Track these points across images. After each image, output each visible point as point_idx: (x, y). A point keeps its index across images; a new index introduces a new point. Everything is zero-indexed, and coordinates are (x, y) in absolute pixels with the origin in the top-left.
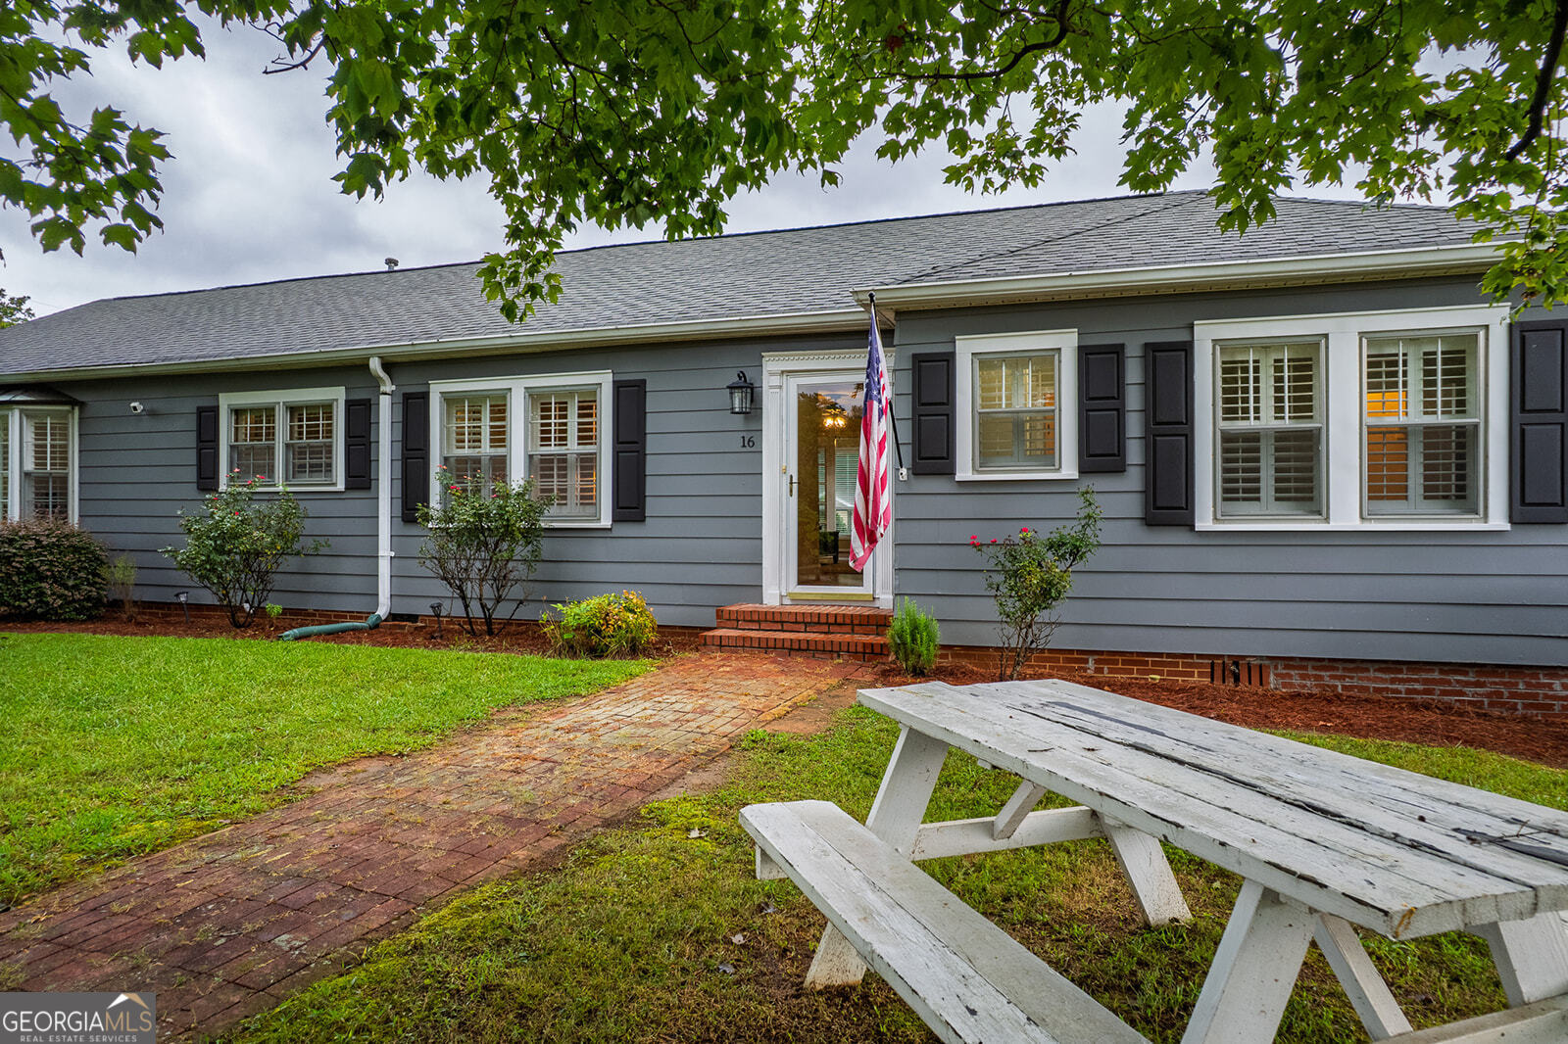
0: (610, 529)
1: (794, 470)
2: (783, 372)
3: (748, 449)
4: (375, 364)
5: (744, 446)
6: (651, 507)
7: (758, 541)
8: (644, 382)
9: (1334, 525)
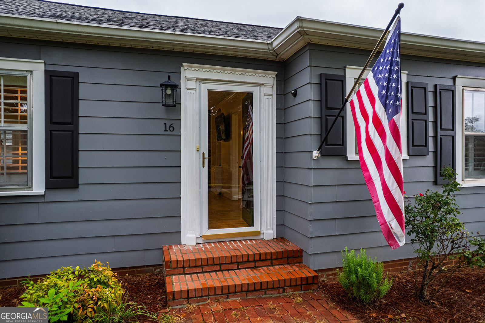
0: (43, 196)
1: (205, 149)
2: (197, 79)
3: (169, 133)
5: (166, 130)
6: (83, 176)
7: (179, 200)
8: (77, 74)
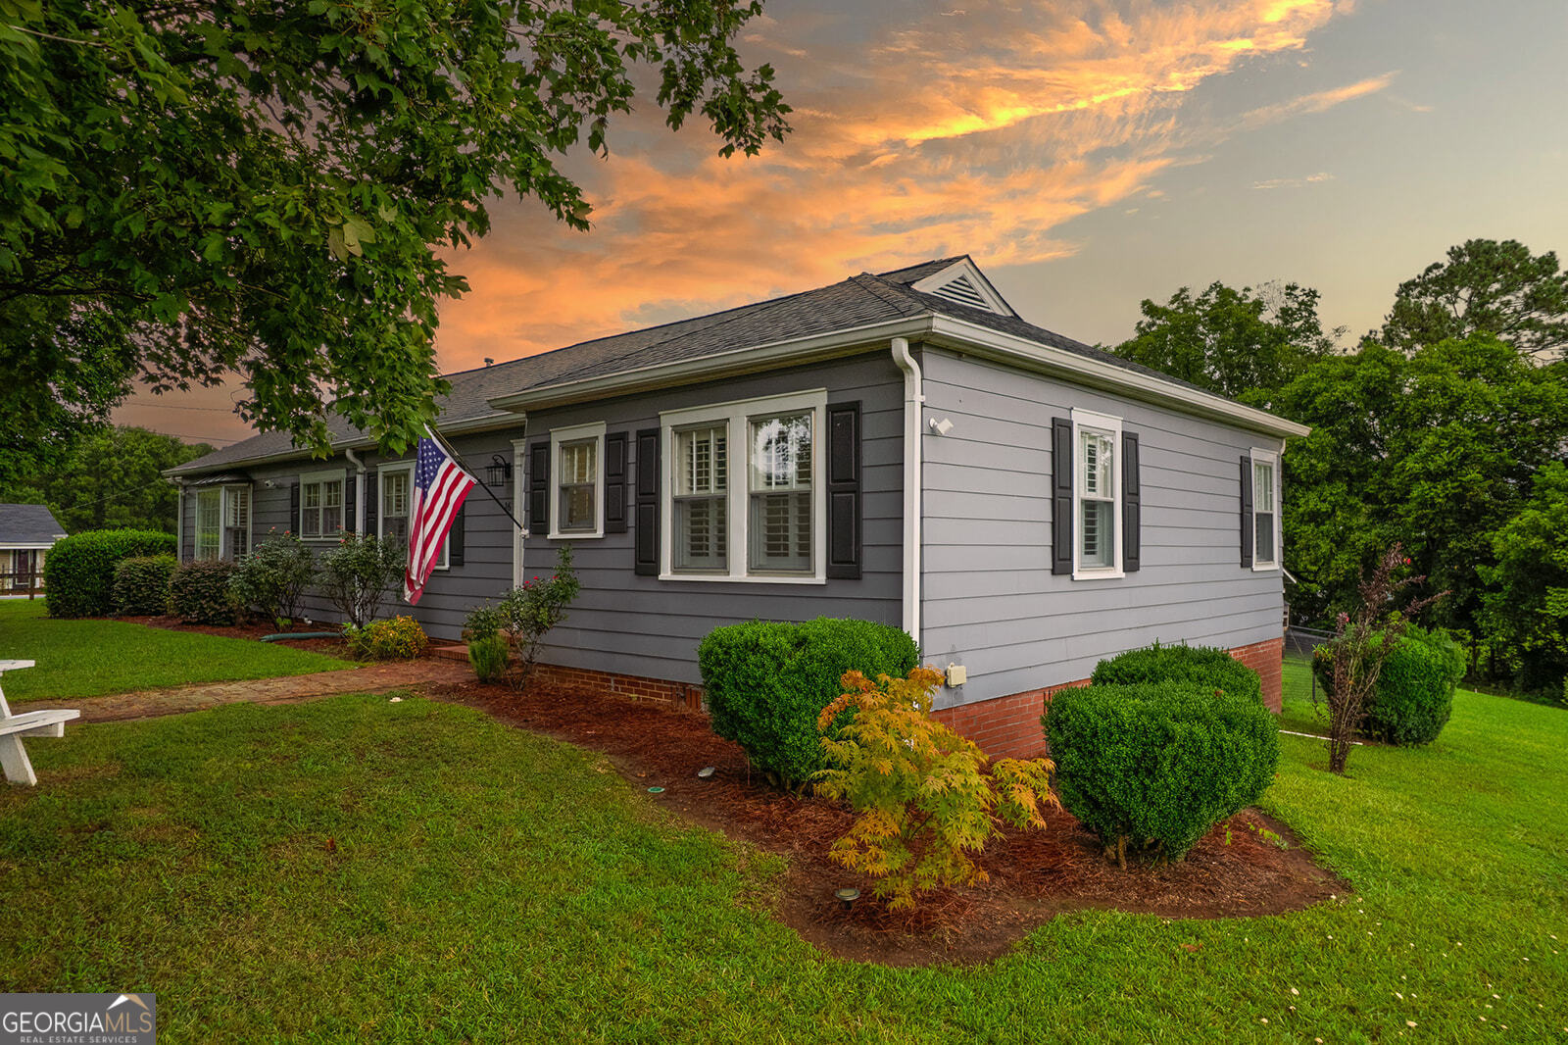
0: (449, 571)
4: (349, 453)
9: (732, 578)
